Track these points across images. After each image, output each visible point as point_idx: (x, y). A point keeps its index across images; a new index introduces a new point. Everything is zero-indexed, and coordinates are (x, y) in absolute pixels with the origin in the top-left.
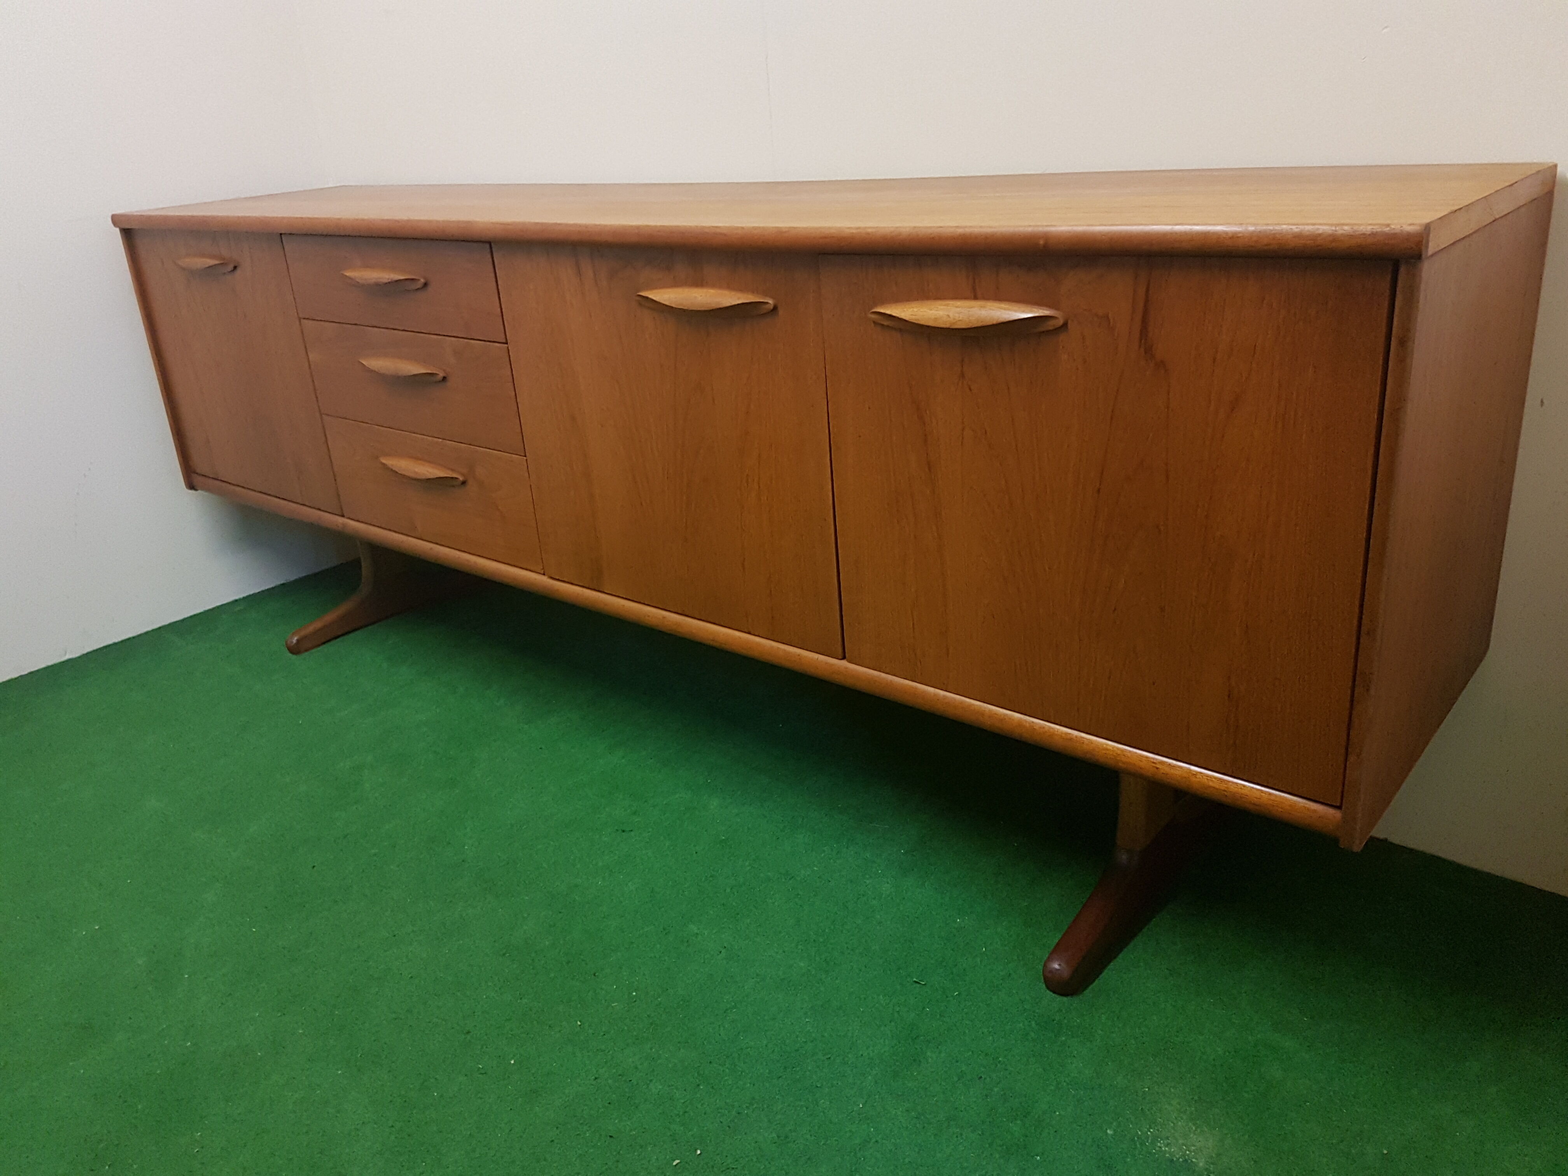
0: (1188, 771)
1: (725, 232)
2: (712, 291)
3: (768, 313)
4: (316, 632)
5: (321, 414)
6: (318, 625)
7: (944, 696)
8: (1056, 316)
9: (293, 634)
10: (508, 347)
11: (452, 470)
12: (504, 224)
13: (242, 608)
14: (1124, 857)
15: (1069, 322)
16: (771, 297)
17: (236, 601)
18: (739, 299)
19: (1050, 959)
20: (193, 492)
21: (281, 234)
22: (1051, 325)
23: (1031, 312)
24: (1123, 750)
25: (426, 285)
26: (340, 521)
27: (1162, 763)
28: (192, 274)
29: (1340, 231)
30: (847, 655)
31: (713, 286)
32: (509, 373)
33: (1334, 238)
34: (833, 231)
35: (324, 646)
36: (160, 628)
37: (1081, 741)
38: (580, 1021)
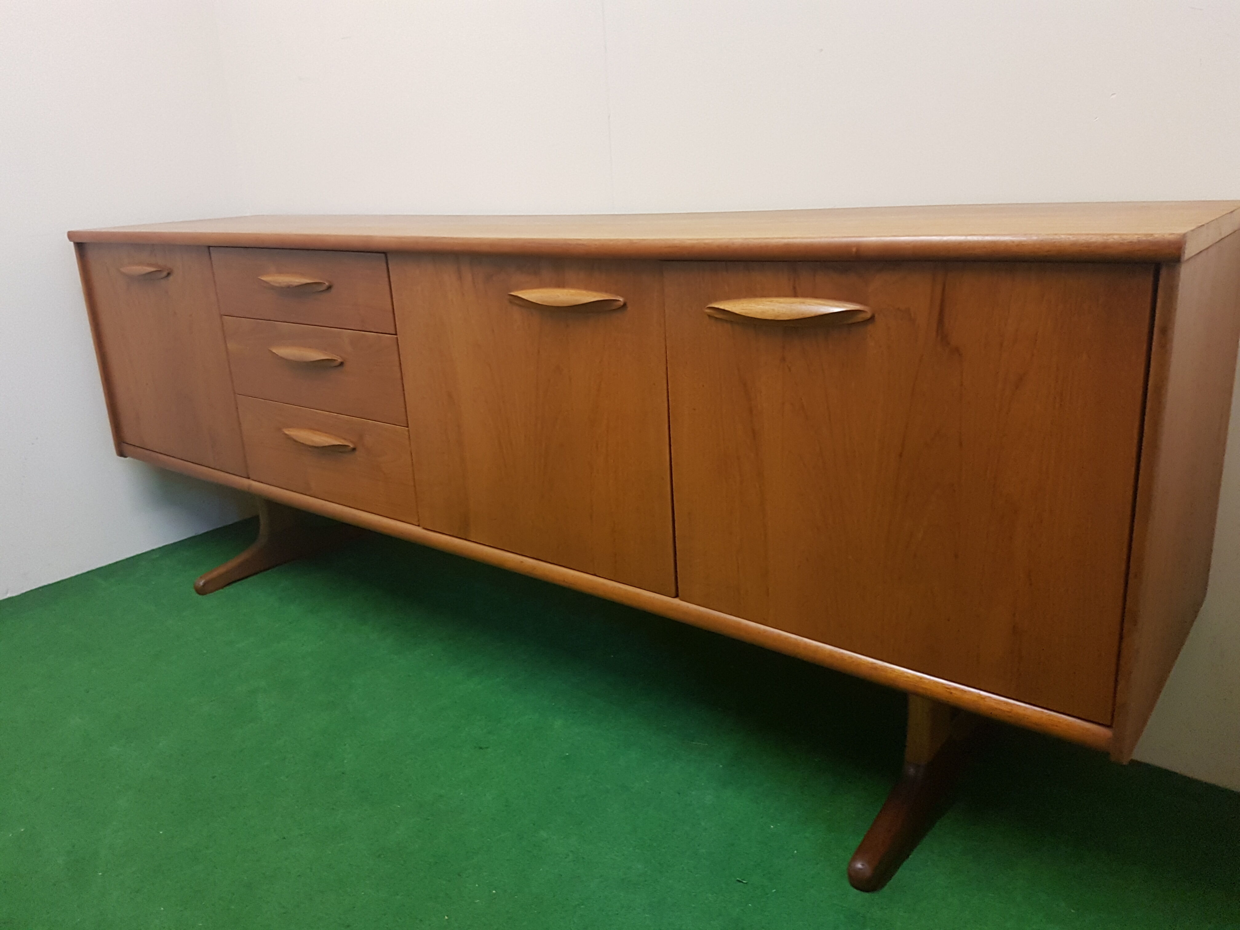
0: (978, 695)
1: (585, 243)
2: (573, 291)
3: (619, 308)
4: (220, 576)
5: (235, 393)
6: (222, 570)
7: (764, 630)
8: (866, 310)
9: (201, 578)
10: (397, 338)
11: (345, 439)
12: (397, 238)
13: (158, 556)
14: (912, 771)
15: (876, 315)
16: (622, 296)
17: (153, 550)
18: (595, 297)
19: (854, 859)
20: (122, 458)
21: (209, 247)
22: (860, 317)
23: (844, 307)
24: (921, 678)
25: (329, 288)
26: (244, 483)
27: (956, 688)
28: (132, 279)
29: (1111, 240)
30: (680, 595)
31: (573, 287)
32: (397, 359)
33: (1105, 246)
34: (676, 242)
35: (228, 587)
36: (88, 572)
37: (884, 669)
38: (447, 916)
